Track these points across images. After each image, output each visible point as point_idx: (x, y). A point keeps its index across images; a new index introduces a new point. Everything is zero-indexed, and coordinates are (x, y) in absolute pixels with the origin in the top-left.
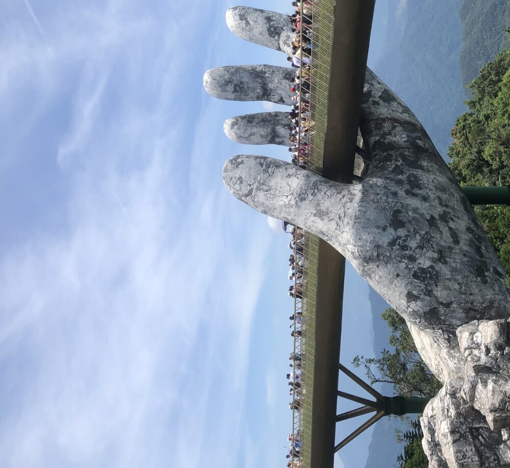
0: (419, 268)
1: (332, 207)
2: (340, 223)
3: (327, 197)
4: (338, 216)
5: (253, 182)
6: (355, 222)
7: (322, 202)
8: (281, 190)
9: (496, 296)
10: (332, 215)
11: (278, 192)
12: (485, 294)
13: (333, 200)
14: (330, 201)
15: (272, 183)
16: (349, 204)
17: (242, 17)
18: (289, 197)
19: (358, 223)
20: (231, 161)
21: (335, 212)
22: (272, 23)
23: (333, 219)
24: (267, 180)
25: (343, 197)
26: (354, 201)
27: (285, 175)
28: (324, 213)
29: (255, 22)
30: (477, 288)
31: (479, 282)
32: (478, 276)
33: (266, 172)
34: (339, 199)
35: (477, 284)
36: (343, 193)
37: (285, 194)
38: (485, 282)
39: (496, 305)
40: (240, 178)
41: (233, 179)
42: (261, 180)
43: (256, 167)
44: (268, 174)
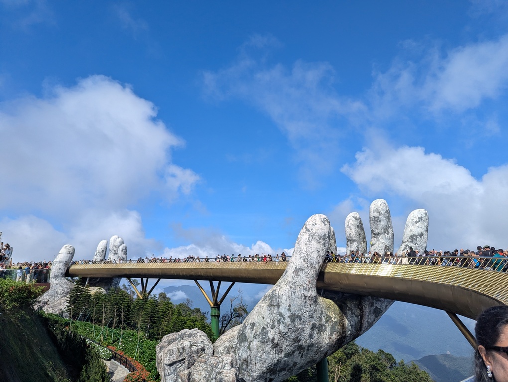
0: (268, 331)
5: (314, 232)
11: (309, 246)
16: (302, 288)
17: (420, 219)
20: (326, 218)
21: (298, 280)
22: (419, 237)
25: (307, 285)
26: (305, 291)
28: (297, 273)
29: (418, 227)
33: (320, 238)
37: (307, 250)
42: (315, 236)
43: (323, 233)
44: (318, 240)
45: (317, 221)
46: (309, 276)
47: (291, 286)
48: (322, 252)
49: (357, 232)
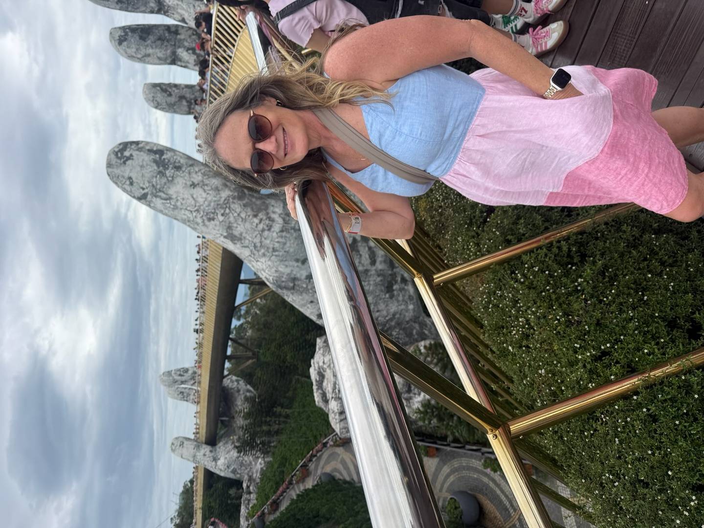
1: (246, 233)
2: (256, 252)
3: (241, 220)
4: (253, 245)
6: (273, 255)
7: (235, 225)
8: (184, 202)
10: (246, 242)
11: (179, 203)
13: (248, 225)
14: (244, 226)
15: (172, 191)
18: (194, 214)
20: (116, 154)
23: (247, 247)
24: (165, 187)
27: (189, 183)
28: (236, 238)
33: (163, 176)
34: (255, 224)
36: (261, 215)
37: (188, 208)
40: (130, 178)
41: (121, 179)
42: (157, 185)
43: (150, 165)
44: (166, 179)
45: (121, 173)
46: (243, 215)
47: (261, 253)
48: (194, 175)
49: (155, 42)
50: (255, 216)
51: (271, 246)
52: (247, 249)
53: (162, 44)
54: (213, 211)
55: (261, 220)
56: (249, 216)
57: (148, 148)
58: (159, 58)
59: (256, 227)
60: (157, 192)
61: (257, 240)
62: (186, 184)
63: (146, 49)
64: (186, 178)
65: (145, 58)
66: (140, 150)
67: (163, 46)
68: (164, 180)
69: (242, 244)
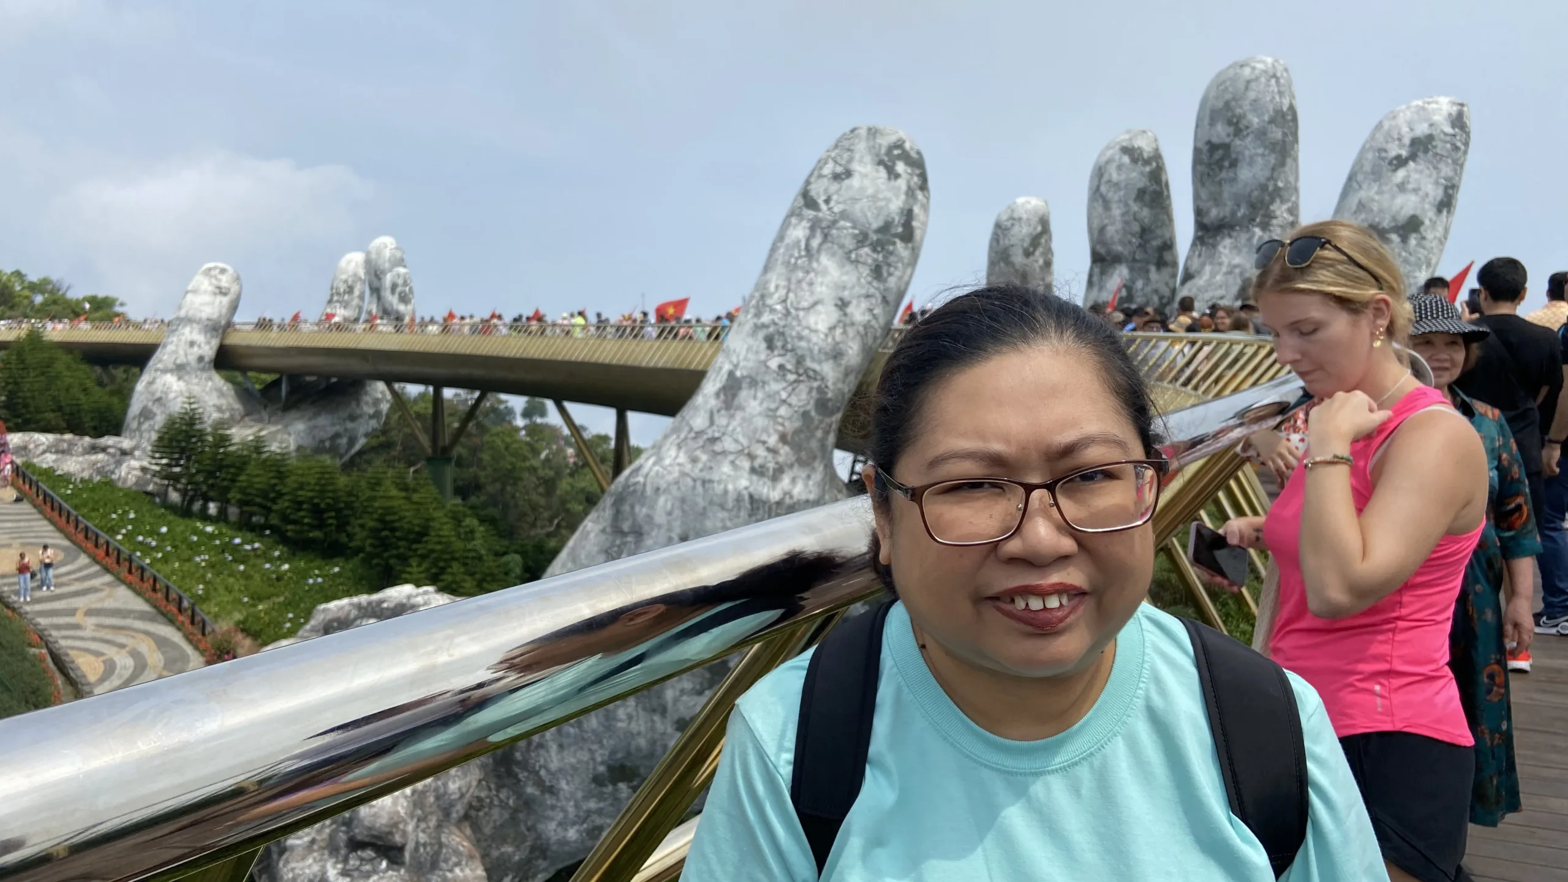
1: (744, 419)
2: (701, 442)
3: (773, 406)
4: (717, 435)
5: (836, 210)
6: (694, 480)
7: (760, 395)
8: (804, 285)
9: (572, 803)
10: (721, 420)
11: (800, 275)
12: (569, 778)
13: (760, 422)
14: (760, 414)
15: (825, 260)
16: (746, 464)
17: (1421, 146)
18: (779, 307)
19: (694, 488)
20: (899, 145)
21: (730, 428)
22: (1394, 237)
23: (712, 422)
24: (836, 247)
25: (769, 450)
26: (755, 478)
27: (846, 294)
28: (730, 397)
29: (1402, 187)
30: (579, 762)
31: (594, 769)
32: (610, 768)
33: (859, 242)
34: (764, 437)
35: (587, 763)
36: (785, 450)
37: (791, 295)
38: (598, 780)
39: (549, 800)
40: (848, 174)
41: (846, 156)
42: (838, 229)
43: (878, 215)
44: (851, 247)
45: (857, 156)
46: (783, 411)
47: (698, 453)
48: (864, 305)
49: (1135, 219)
50: (783, 438)
51: (715, 477)
52: (707, 423)
53: (1133, 235)
54: (789, 346)
55: (773, 451)
56: (782, 425)
57: (917, 210)
58: (1102, 230)
59: (759, 441)
60: (822, 229)
61: (728, 444)
62: (844, 288)
63: (1120, 201)
64: (857, 288)
65: (1100, 201)
66: (910, 193)
67: (1129, 237)
68: (850, 243)
69: (719, 411)
